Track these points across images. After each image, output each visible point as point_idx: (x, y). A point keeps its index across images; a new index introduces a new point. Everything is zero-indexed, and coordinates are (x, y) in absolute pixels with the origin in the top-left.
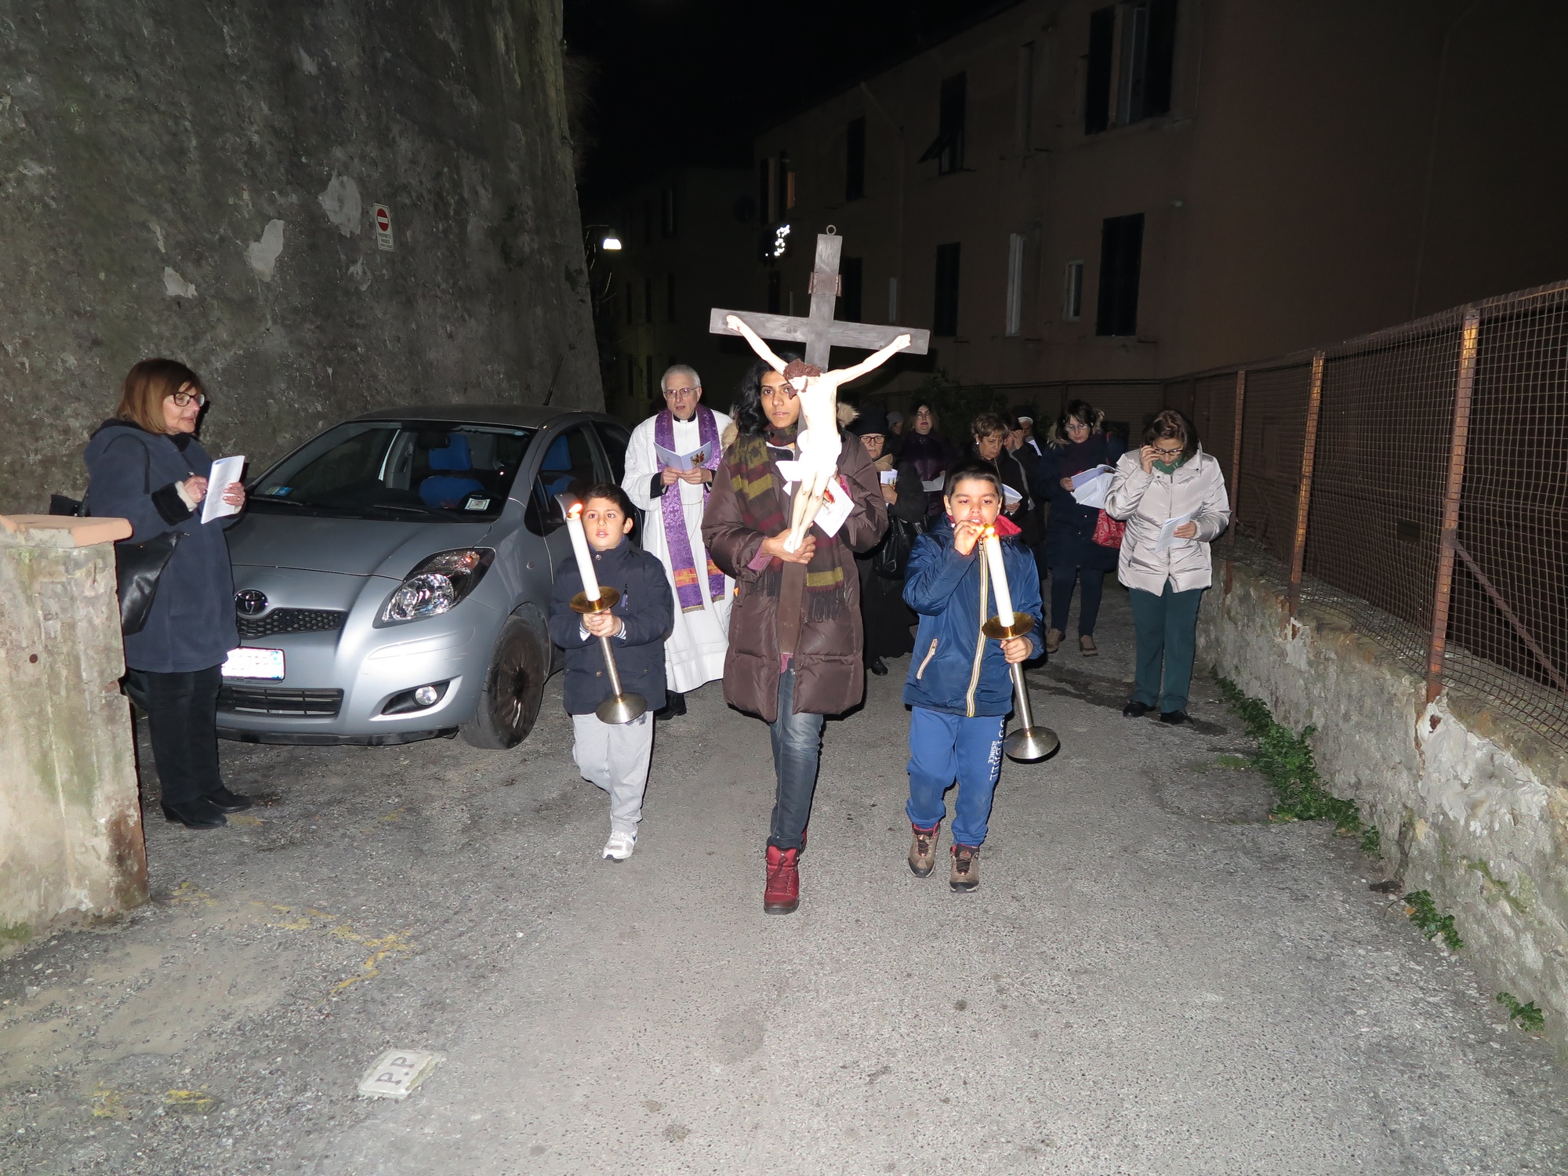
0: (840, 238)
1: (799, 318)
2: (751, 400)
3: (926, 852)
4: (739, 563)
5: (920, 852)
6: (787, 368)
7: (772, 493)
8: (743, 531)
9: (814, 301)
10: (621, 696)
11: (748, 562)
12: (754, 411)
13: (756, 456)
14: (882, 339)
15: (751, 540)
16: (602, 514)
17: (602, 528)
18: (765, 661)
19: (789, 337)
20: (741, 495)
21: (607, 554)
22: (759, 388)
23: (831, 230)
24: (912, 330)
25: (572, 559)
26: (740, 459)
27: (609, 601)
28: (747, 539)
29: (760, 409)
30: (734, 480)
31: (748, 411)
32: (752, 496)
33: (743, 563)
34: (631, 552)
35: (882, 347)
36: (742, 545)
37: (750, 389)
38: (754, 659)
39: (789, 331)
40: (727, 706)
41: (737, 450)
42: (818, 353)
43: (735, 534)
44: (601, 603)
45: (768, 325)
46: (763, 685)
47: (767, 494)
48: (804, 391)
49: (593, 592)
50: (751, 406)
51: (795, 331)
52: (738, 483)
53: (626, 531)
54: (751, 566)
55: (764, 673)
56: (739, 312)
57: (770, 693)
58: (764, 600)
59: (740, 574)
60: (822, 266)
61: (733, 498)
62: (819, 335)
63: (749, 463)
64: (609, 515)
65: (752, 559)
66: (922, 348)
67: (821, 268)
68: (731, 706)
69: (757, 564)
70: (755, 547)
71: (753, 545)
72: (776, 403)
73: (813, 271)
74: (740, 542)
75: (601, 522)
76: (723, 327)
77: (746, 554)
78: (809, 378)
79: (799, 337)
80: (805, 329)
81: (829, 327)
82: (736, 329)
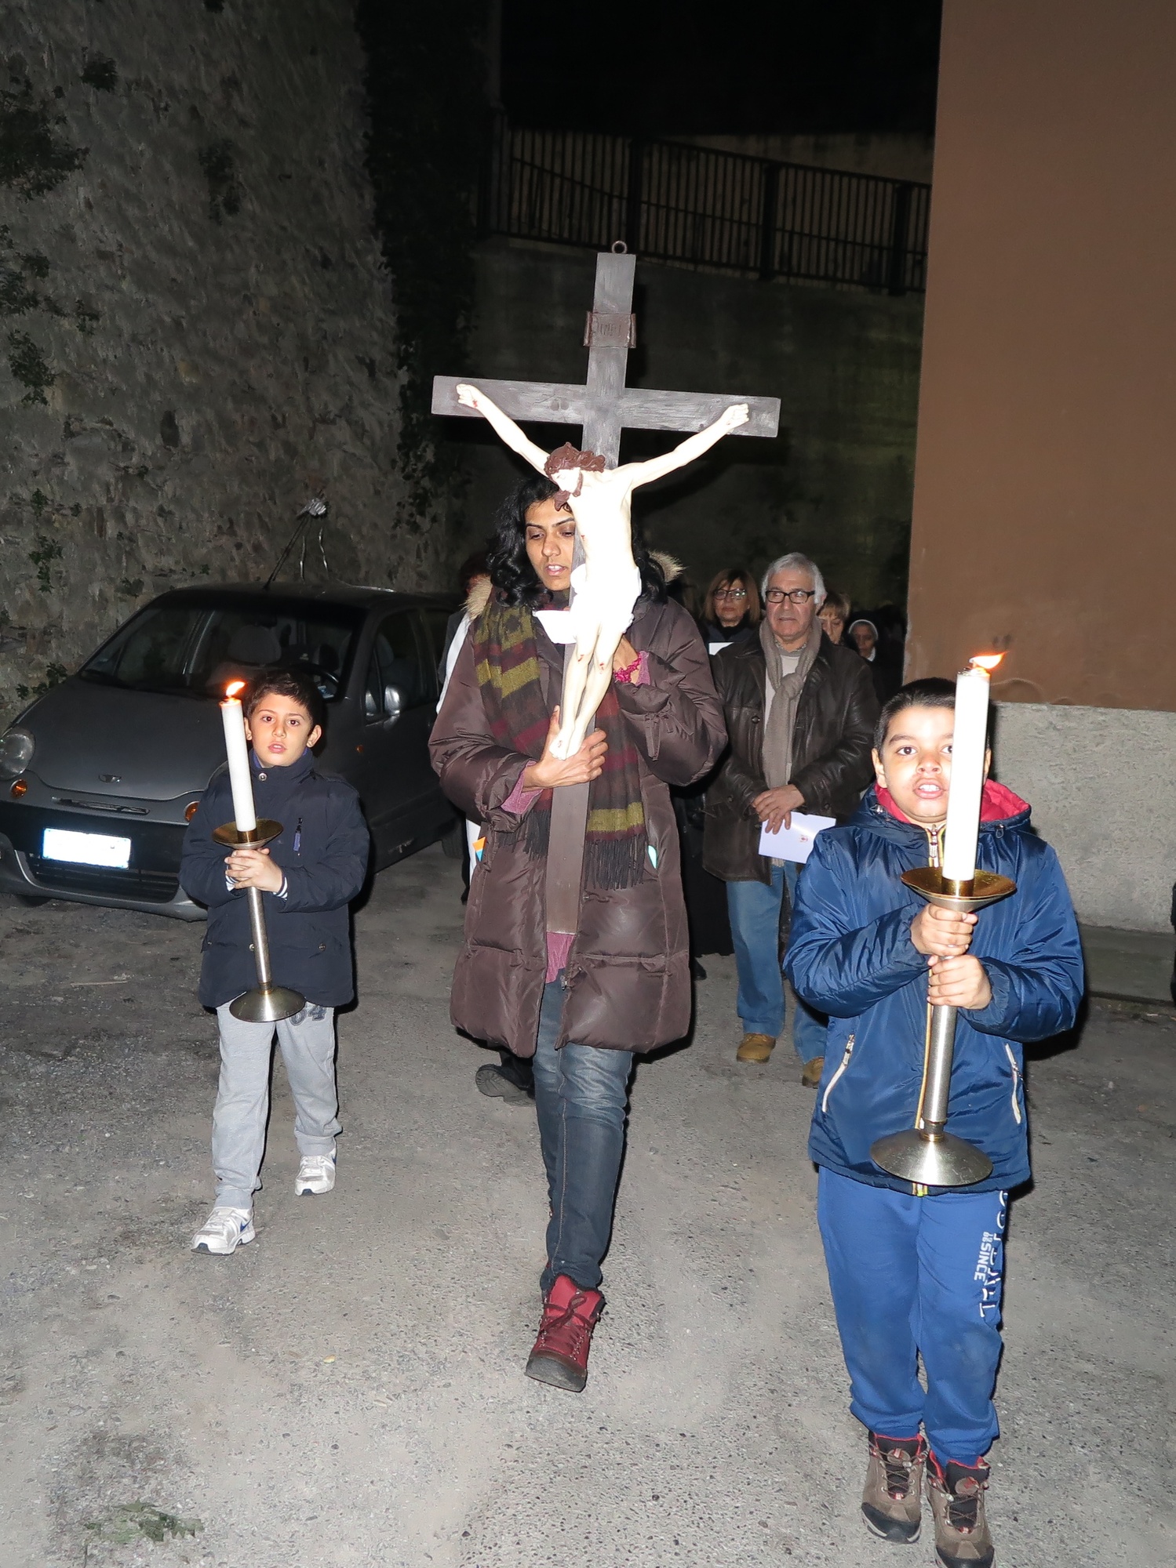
0: (632, 258)
1: (570, 386)
2: (510, 545)
3: (904, 1490)
4: (486, 802)
5: (892, 1490)
6: (549, 459)
7: (536, 687)
8: (494, 751)
9: (592, 356)
10: (270, 984)
11: (501, 802)
12: (514, 562)
13: (514, 629)
14: (703, 414)
15: (506, 765)
16: (281, 719)
17: (278, 739)
18: (521, 958)
19: (556, 417)
20: (489, 690)
21: (276, 771)
22: (522, 527)
23: (619, 249)
24: (751, 399)
25: (225, 778)
26: (490, 633)
27: (266, 833)
28: (500, 764)
29: (524, 559)
30: (479, 667)
31: (505, 563)
32: (505, 693)
33: (492, 803)
34: (312, 773)
35: (702, 428)
36: (492, 774)
37: (508, 527)
38: (500, 955)
39: (555, 407)
40: (454, 1031)
41: (485, 622)
42: (603, 439)
43: (481, 757)
44: (255, 835)
45: (521, 398)
46: (513, 998)
47: (529, 689)
48: (577, 493)
49: (245, 818)
50: (510, 555)
51: (565, 407)
52: (486, 672)
53: (310, 744)
54: (506, 807)
55: (516, 977)
56: (476, 380)
57: (526, 1010)
58: (521, 857)
59: (488, 820)
60: (606, 302)
61: (478, 699)
62: (603, 411)
63: (503, 640)
64: (293, 722)
65: (506, 797)
66: (768, 425)
67: (602, 305)
68: (461, 1032)
69: (518, 804)
70: (513, 779)
71: (510, 774)
72: (547, 552)
73: (591, 310)
74: (488, 770)
75: (280, 732)
76: (453, 403)
77: (498, 788)
78: (584, 472)
79: (570, 415)
80: (580, 403)
81: (619, 397)
82: (471, 405)
